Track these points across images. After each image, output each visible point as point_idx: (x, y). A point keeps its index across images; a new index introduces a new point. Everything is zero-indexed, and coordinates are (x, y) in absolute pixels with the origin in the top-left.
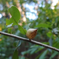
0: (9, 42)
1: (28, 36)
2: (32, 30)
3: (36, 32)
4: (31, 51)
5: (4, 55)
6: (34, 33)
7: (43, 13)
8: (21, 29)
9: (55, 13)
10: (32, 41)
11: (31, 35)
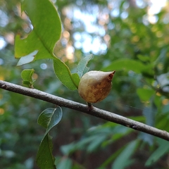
0: (25, 117)
1: (85, 93)
2: (96, 75)
3: (109, 82)
4: (88, 144)
5: (10, 154)
6: (103, 86)
7: (125, 33)
8: (61, 73)
9: (159, 34)
10: (96, 109)
11: (95, 91)
